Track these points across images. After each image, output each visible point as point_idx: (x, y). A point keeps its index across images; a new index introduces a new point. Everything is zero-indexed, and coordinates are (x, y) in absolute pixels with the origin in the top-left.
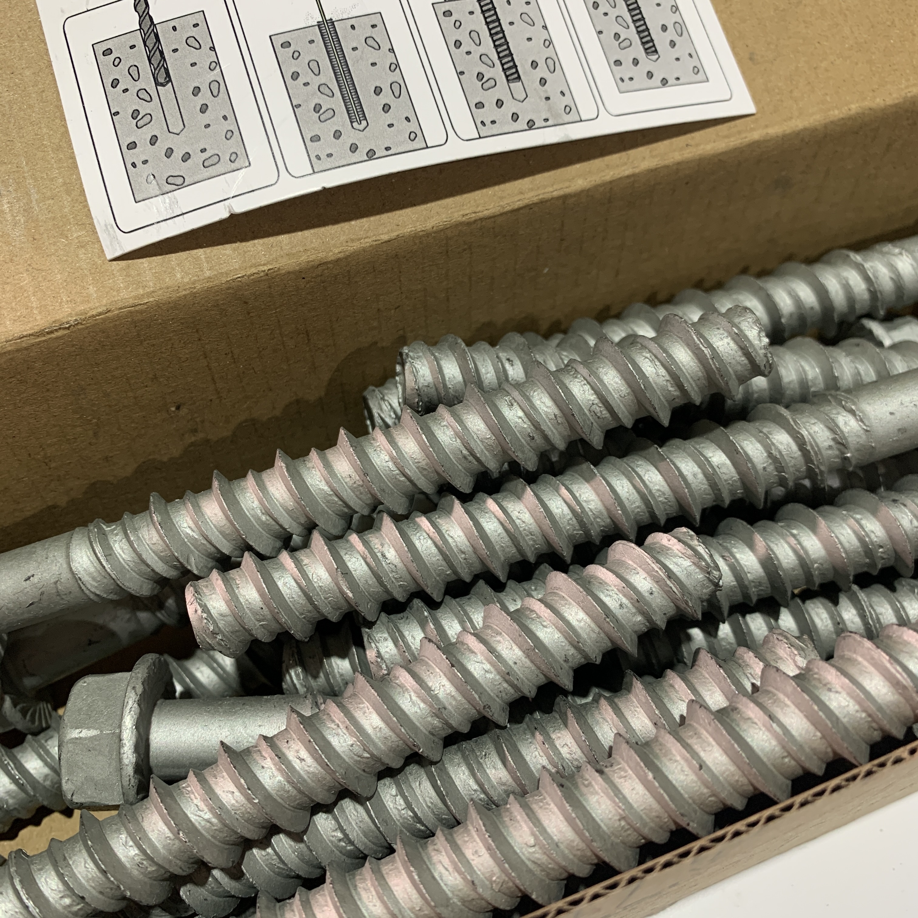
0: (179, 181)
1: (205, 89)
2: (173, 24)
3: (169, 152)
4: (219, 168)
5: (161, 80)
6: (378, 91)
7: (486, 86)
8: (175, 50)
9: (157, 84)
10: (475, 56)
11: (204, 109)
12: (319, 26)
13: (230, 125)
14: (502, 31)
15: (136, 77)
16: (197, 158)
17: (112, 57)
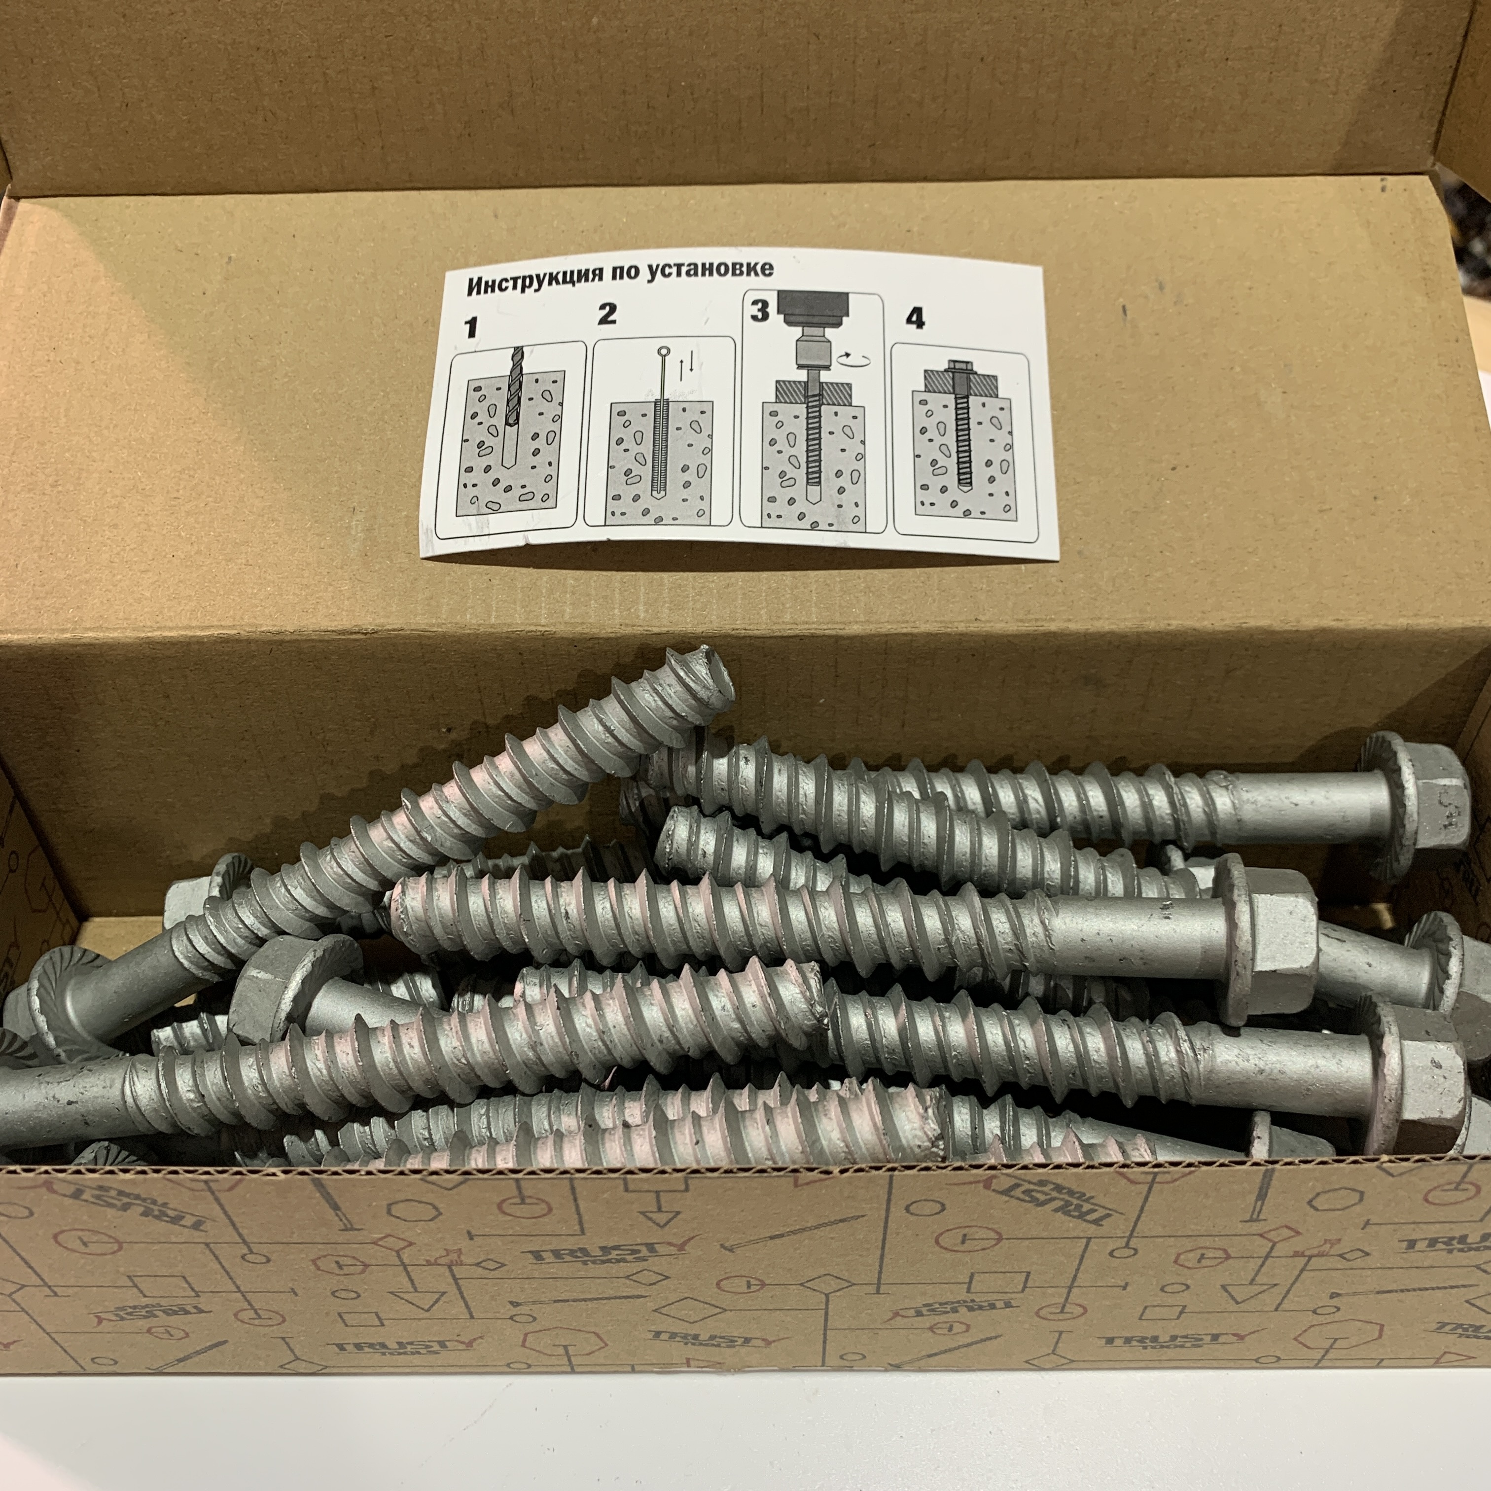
0: (496, 507)
1: (542, 436)
2: (537, 376)
3: (496, 482)
4: (532, 504)
5: (511, 421)
6: (685, 469)
7: (784, 484)
8: (531, 399)
9: (507, 423)
10: (785, 456)
11: (536, 452)
12: (656, 403)
13: (552, 471)
14: (820, 439)
15: (492, 414)
16: (517, 492)
17: (480, 393)
